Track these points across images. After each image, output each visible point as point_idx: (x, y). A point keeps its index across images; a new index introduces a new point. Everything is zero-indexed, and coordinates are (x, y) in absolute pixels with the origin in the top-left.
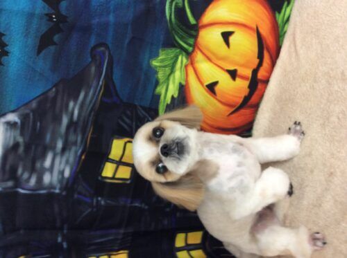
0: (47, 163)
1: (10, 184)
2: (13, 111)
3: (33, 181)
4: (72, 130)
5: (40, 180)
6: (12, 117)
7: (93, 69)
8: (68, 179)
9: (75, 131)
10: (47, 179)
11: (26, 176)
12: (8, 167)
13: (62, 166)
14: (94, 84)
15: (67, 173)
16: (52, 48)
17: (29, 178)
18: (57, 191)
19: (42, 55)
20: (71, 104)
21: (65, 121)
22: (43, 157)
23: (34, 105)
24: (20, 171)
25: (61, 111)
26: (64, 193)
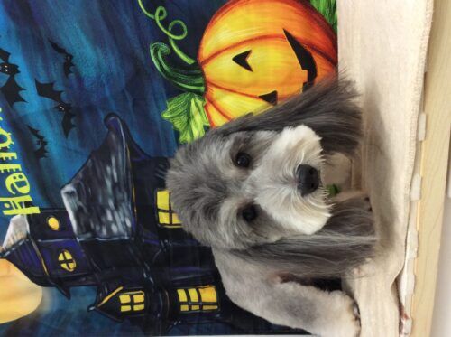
0: (110, 217)
1: (89, 235)
2: (68, 183)
3: (104, 232)
4: (117, 189)
5: (109, 230)
6: (69, 188)
7: (113, 137)
8: (132, 228)
9: (120, 190)
10: (114, 229)
11: (98, 228)
12: (82, 224)
13: (122, 219)
14: (119, 148)
15: (129, 224)
16: (74, 130)
17: (101, 229)
18: (126, 238)
19: (69, 138)
20: (108, 169)
21: (109, 183)
22: (104, 213)
23: (81, 175)
24: (92, 225)
25: (103, 177)
26: (133, 239)
